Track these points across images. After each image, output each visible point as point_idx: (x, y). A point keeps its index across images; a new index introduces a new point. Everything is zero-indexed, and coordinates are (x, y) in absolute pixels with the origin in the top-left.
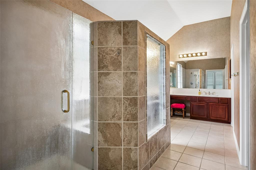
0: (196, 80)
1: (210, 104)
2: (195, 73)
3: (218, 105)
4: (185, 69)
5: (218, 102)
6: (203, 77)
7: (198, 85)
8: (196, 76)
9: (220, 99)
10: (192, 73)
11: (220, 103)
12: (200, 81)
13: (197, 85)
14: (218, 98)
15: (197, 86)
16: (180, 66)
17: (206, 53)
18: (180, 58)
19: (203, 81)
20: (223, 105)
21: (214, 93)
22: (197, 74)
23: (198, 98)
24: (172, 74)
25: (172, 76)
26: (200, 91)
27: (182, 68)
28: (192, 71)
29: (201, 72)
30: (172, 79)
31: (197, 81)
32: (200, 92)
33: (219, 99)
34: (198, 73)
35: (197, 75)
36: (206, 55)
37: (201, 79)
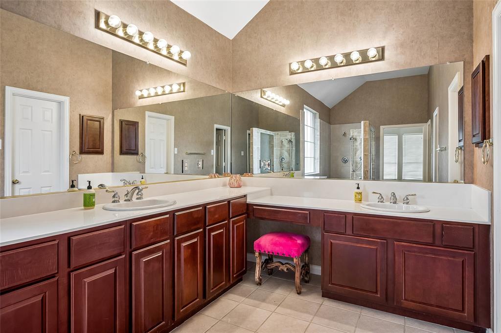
0: (355, 151)
1: (398, 246)
2: (353, 133)
3: (433, 252)
4: (327, 124)
5: (430, 240)
6: (373, 143)
7: (359, 166)
8: (356, 139)
9: (438, 229)
10: (345, 134)
11: (437, 242)
12: (365, 155)
13: (356, 163)
14: (432, 223)
15: (356, 166)
16: (314, 115)
17: (382, 50)
18: (292, 73)
19: (373, 152)
20: (454, 255)
21: (409, 197)
22: (356, 136)
23: (349, 218)
24: (293, 137)
25: (293, 140)
26: (358, 188)
27: (318, 120)
28: (344, 128)
29: (367, 129)
30: (294, 149)
31: (358, 153)
32: (361, 193)
33: (434, 226)
34: (359, 132)
35: (358, 138)
36: (382, 58)
37: (367, 148)
